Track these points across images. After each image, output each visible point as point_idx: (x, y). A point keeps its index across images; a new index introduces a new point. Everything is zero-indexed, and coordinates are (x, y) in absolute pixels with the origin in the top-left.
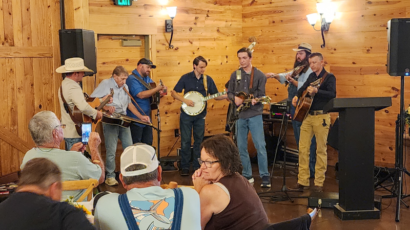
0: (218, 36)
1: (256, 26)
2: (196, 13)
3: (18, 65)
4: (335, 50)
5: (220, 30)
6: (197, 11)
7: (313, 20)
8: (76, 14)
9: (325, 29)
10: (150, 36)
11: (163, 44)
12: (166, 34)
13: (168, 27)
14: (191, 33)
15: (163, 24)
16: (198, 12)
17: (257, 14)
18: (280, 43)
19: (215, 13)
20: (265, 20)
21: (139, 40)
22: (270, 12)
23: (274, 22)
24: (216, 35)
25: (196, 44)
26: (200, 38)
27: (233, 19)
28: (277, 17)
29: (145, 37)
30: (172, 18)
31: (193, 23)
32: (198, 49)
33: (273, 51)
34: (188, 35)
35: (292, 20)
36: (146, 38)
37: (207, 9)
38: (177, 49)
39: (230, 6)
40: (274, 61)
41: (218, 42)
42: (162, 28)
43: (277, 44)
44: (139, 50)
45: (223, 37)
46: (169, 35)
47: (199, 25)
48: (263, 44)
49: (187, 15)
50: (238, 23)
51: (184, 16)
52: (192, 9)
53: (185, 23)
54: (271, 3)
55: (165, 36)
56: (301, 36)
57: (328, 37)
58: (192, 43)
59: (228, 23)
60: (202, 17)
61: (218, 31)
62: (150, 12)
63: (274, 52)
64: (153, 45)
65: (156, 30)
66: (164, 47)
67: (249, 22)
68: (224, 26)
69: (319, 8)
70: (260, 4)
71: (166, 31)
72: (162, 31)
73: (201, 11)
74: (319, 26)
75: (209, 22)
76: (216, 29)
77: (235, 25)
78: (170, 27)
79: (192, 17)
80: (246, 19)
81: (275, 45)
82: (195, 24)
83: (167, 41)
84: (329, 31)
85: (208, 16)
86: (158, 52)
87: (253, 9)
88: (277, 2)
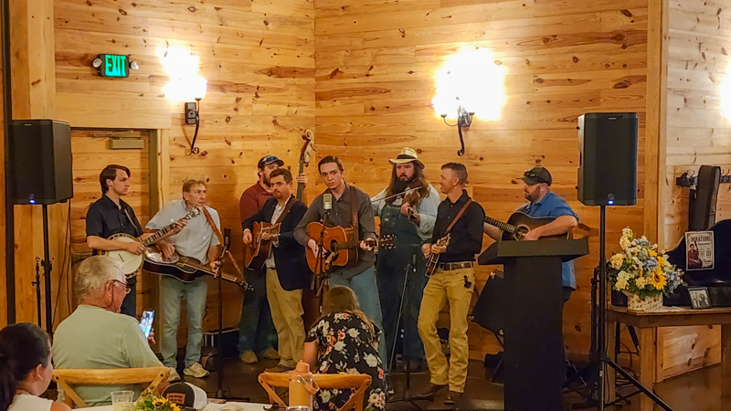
0: (275, 131)
1: (341, 114)
2: (238, 92)
4: (482, 159)
5: (278, 121)
6: (238, 88)
7: (443, 107)
8: (33, 92)
9: (464, 123)
10: (159, 132)
11: (181, 146)
12: (187, 128)
13: (190, 115)
14: (229, 126)
15: (182, 111)
16: (241, 88)
17: (342, 93)
18: (384, 146)
19: (268, 92)
20: (358, 106)
21: (139, 138)
22: (366, 91)
23: (373, 109)
24: (271, 129)
25: (237, 145)
26: (244, 134)
27: (300, 102)
28: (379, 101)
29: (150, 134)
30: (198, 100)
31: (232, 108)
32: (241, 154)
33: (371, 160)
34: (224, 129)
35: (408, 107)
36: (152, 135)
37: (255, 84)
38: (204, 154)
39: (296, 79)
40: (375, 177)
41: (275, 142)
42: (179, 116)
43: (379, 146)
44: (139, 155)
45: (282, 133)
46: (191, 130)
47: (242, 112)
48: (354, 148)
49: (222, 94)
50: (307, 109)
51: (218, 96)
52: (231, 85)
53: (219, 107)
54: (368, 75)
55: (184, 131)
56: (422, 134)
57: (469, 137)
58: (230, 144)
59: (290, 108)
60: (247, 98)
61: (275, 122)
63: (373, 162)
64: (165, 147)
65: (170, 121)
66: (183, 150)
67: (328, 108)
68: (284, 114)
70: (348, 77)
71: (187, 122)
72: (179, 122)
73: (247, 88)
74: (453, 117)
75: (259, 107)
76: (271, 119)
77: (304, 112)
78: (194, 115)
79: (230, 98)
80: (322, 103)
81: (376, 148)
82: (236, 110)
83: (188, 140)
85: (257, 96)
86: (172, 159)
87: (335, 84)
88: (379, 75)
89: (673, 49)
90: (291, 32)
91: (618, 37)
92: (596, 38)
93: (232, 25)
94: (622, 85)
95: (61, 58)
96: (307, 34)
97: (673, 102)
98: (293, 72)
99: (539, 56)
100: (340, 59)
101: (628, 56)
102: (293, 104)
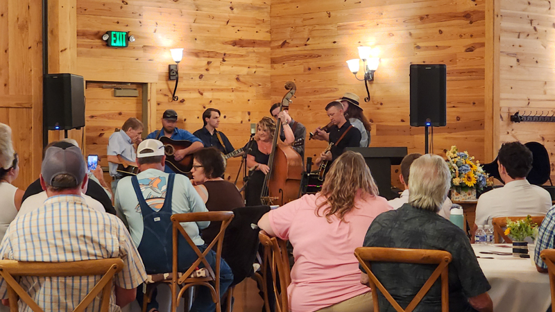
0: (238, 86)
1: (288, 73)
2: (209, 57)
4: (381, 104)
5: (241, 79)
6: (209, 54)
8: (62, 56)
9: (368, 78)
10: (149, 85)
11: (165, 95)
12: (170, 82)
13: (172, 74)
14: (202, 82)
15: (165, 70)
16: (211, 55)
17: (288, 58)
18: (317, 96)
19: (234, 57)
20: (299, 67)
21: (135, 89)
22: (305, 56)
23: (309, 69)
24: (235, 84)
25: (208, 95)
26: (213, 87)
27: (258, 65)
28: (313, 63)
29: (143, 86)
30: (178, 62)
31: (204, 69)
32: (211, 101)
33: (309, 106)
34: (197, 83)
35: (332, 67)
36: (144, 87)
37: (223, 52)
38: (182, 101)
39: (254, 49)
40: (311, 119)
41: (237, 93)
42: (164, 74)
43: (314, 96)
44: (135, 101)
45: (244, 87)
46: (172, 84)
47: (212, 71)
48: (297, 98)
49: (197, 59)
50: (264, 70)
51: (193, 60)
52: (204, 52)
53: (194, 68)
54: (306, 45)
55: (168, 84)
56: (343, 86)
57: (373, 88)
58: (202, 94)
59: (250, 69)
60: (216, 62)
61: (237, 79)
62: (150, 55)
63: (310, 108)
64: (153, 96)
65: (157, 77)
66: (166, 98)
67: (280, 69)
68: (246, 73)
70: (293, 46)
71: (170, 78)
72: (164, 78)
73: (216, 55)
75: (226, 68)
76: (235, 77)
77: (260, 72)
78: (175, 74)
79: (203, 62)
80: (275, 65)
81: (312, 98)
82: (207, 70)
83: (170, 91)
84: (374, 82)
85: (224, 61)
86: (158, 104)
87: (283, 52)
88: (314, 45)
90: (251, 14)
91: (468, 16)
93: (206, 11)
95: (81, 35)
96: (264, 15)
98: (253, 43)
100: (287, 33)
102: (253, 66)
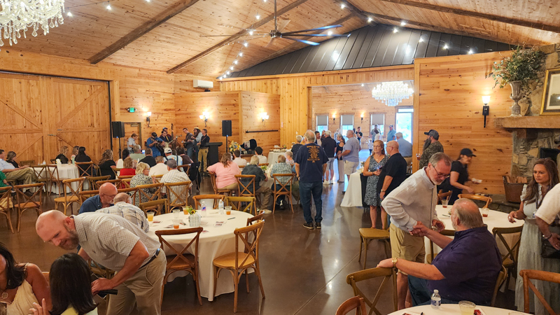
0: (166, 123)
1: (181, 118)
3: (96, 134)
4: (210, 128)
5: (167, 120)
7: (202, 117)
8: (116, 116)
9: (206, 121)
11: (146, 126)
13: (148, 120)
15: (146, 118)
17: (181, 114)
19: (165, 114)
20: (184, 117)
21: (137, 125)
22: (186, 114)
25: (158, 125)
26: (160, 123)
28: (189, 116)
30: (150, 116)
34: (155, 122)
35: (195, 117)
36: (140, 124)
37: (162, 113)
38: (151, 127)
44: (137, 128)
45: (168, 123)
46: (148, 122)
50: (173, 117)
51: (154, 115)
52: (157, 113)
53: (154, 118)
54: (186, 111)
56: (198, 123)
57: (207, 123)
58: (156, 125)
60: (160, 116)
62: (141, 114)
64: (143, 126)
65: (144, 121)
67: (178, 117)
69: (204, 113)
70: (182, 111)
72: (146, 121)
73: (160, 113)
74: (204, 120)
75: (163, 117)
76: (165, 120)
77: (172, 118)
79: (156, 116)
80: (176, 116)
82: (158, 118)
83: (147, 124)
85: (162, 115)
86: (144, 128)
87: (179, 112)
88: (189, 111)
89: (244, 107)
90: (169, 101)
91: (234, 105)
92: (230, 105)
93: (157, 101)
94: (235, 114)
95: (121, 109)
96: (173, 101)
97: (244, 117)
98: (170, 110)
99: (220, 108)
100: (180, 107)
101: (235, 108)
102: (170, 117)
